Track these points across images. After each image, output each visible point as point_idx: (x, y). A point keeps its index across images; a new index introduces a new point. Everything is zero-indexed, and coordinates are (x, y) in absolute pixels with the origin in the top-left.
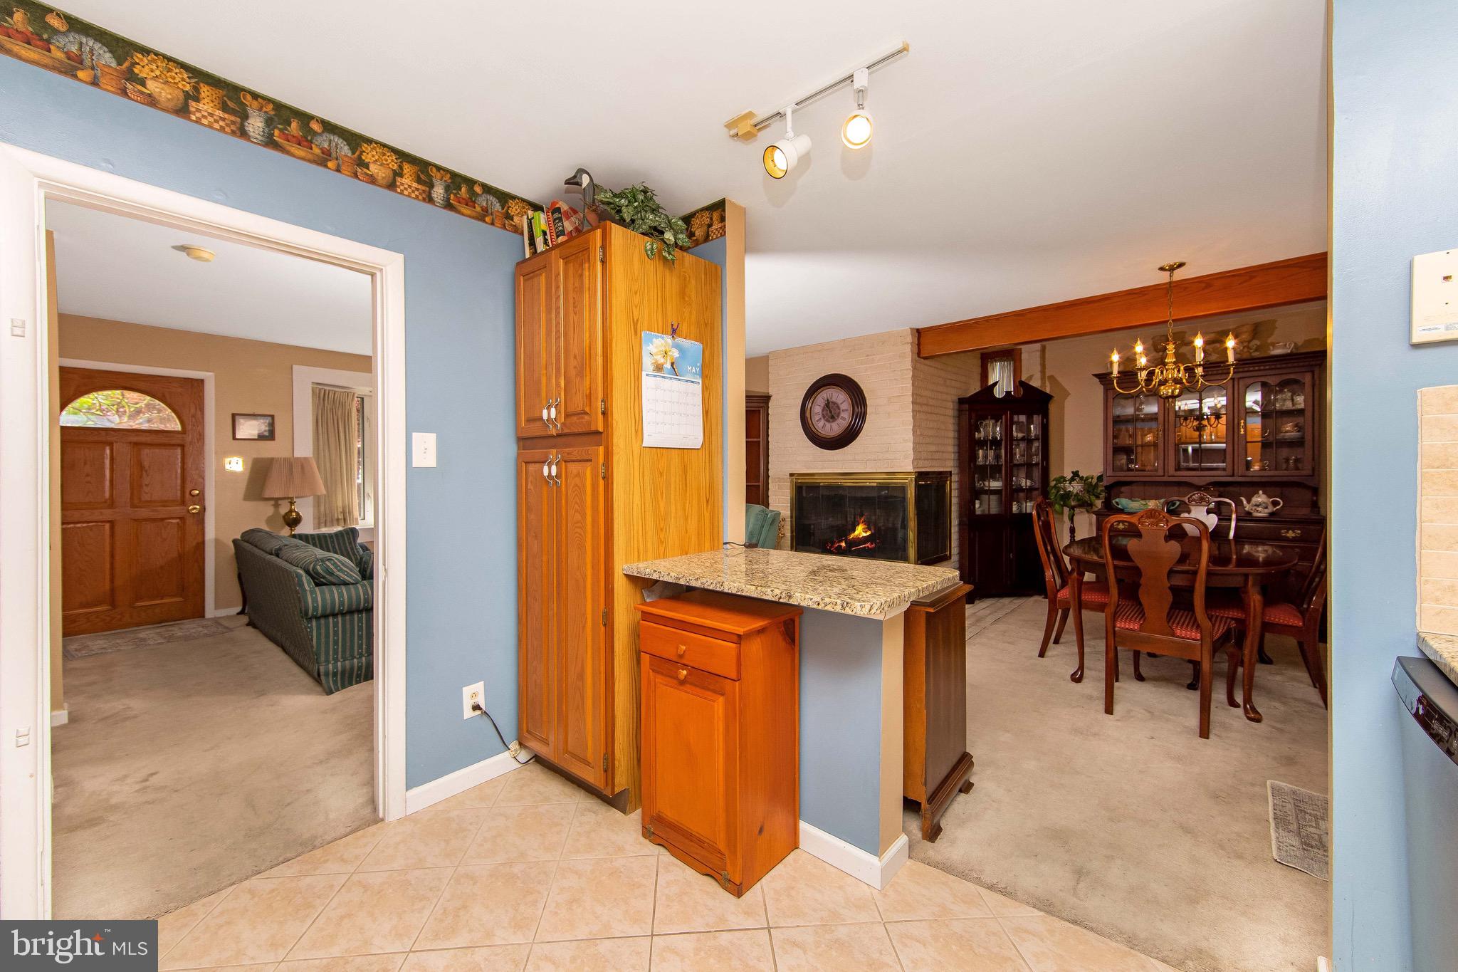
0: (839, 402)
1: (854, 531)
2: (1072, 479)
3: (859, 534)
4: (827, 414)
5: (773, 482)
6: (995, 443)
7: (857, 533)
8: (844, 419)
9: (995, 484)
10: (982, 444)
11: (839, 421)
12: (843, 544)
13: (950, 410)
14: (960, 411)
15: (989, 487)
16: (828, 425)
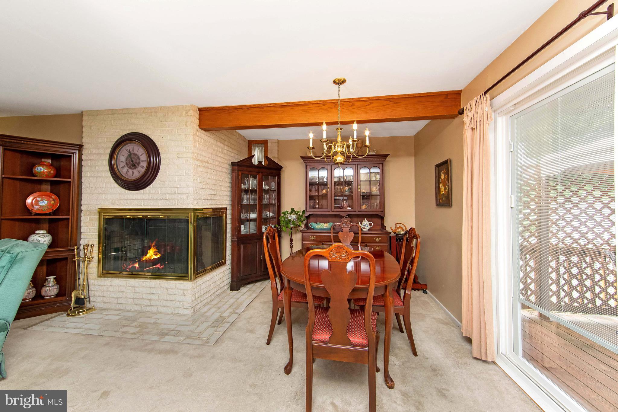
0: (139, 154)
1: (147, 254)
2: (291, 213)
3: (151, 257)
4: (130, 163)
5: (84, 215)
6: (253, 191)
7: (148, 255)
8: (142, 167)
9: (253, 216)
10: (246, 191)
11: (139, 168)
12: (137, 265)
13: (227, 169)
14: (233, 170)
15: (249, 217)
16: (130, 171)
